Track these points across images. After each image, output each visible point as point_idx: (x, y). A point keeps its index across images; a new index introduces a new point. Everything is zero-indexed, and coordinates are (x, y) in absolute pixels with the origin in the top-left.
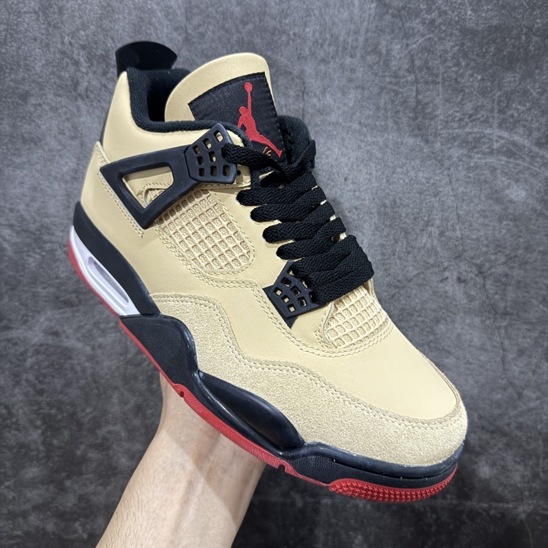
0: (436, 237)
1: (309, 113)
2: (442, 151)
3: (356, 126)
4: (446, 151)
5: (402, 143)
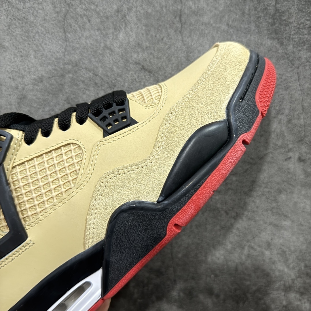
0: (284, 124)
1: (185, 13)
2: (293, 53)
3: (224, 27)
4: (297, 53)
5: (261, 44)
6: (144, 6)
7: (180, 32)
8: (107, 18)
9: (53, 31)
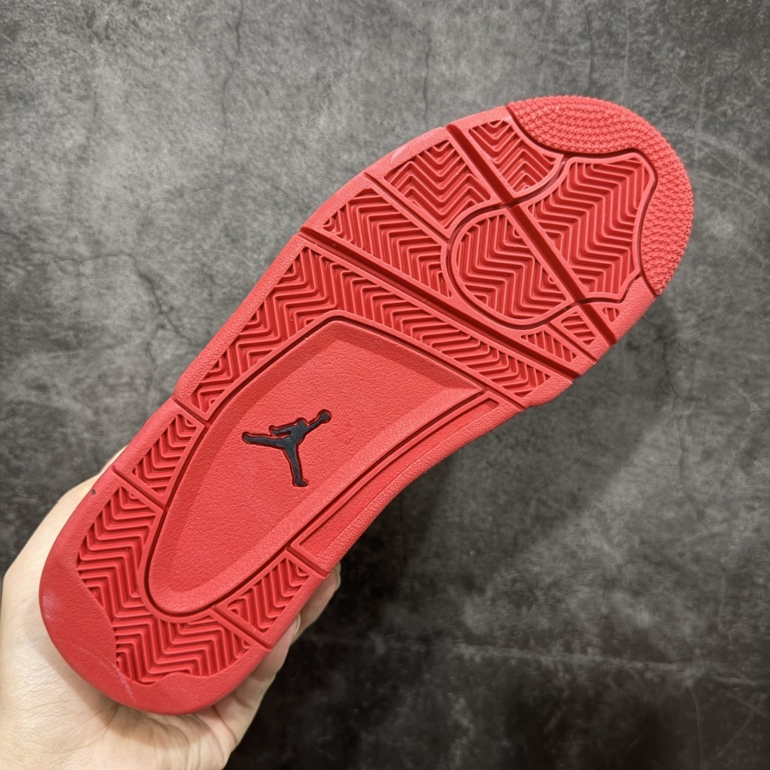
6: (363, 71)
7: (424, 117)
8: (298, 89)
9: (204, 108)
